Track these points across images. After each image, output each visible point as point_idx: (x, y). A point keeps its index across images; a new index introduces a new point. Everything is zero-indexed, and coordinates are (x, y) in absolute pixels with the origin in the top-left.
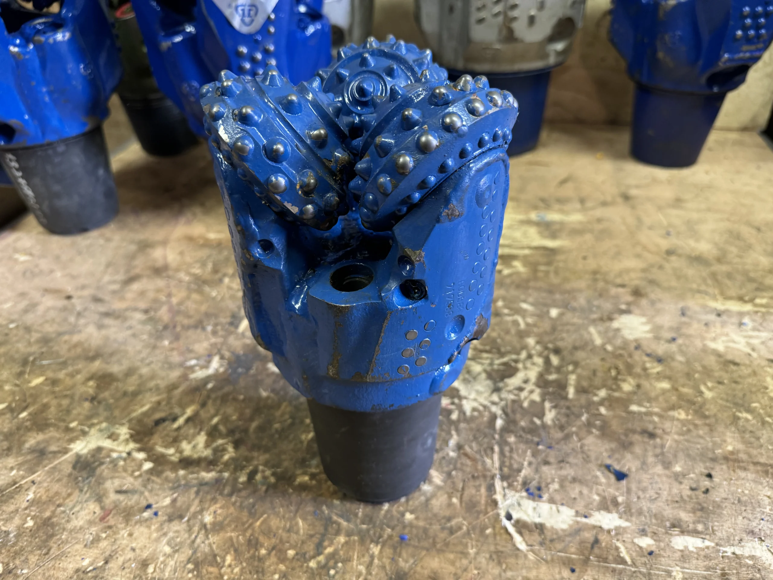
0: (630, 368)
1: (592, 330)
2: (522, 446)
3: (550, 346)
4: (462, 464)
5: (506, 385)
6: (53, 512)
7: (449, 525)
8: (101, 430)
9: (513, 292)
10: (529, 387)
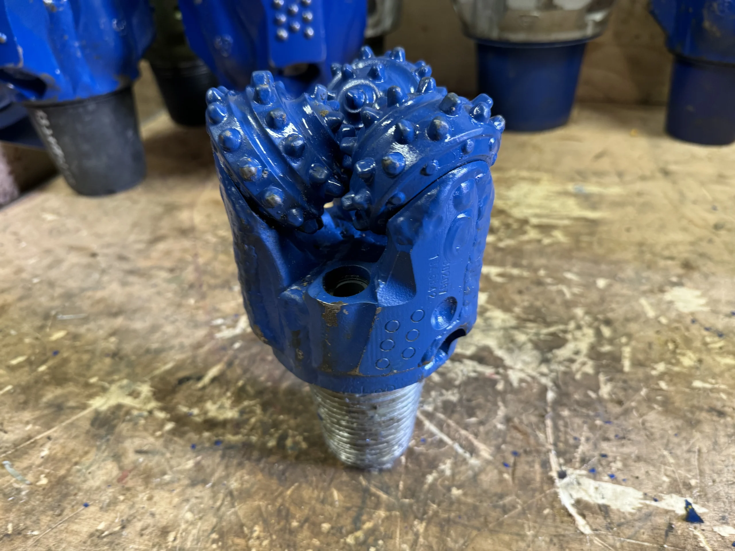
0: (688, 342)
1: (643, 301)
2: (578, 421)
3: (600, 317)
4: (512, 438)
5: (556, 356)
6: (69, 470)
7: (501, 503)
8: (121, 387)
9: (555, 262)
10: (581, 359)
